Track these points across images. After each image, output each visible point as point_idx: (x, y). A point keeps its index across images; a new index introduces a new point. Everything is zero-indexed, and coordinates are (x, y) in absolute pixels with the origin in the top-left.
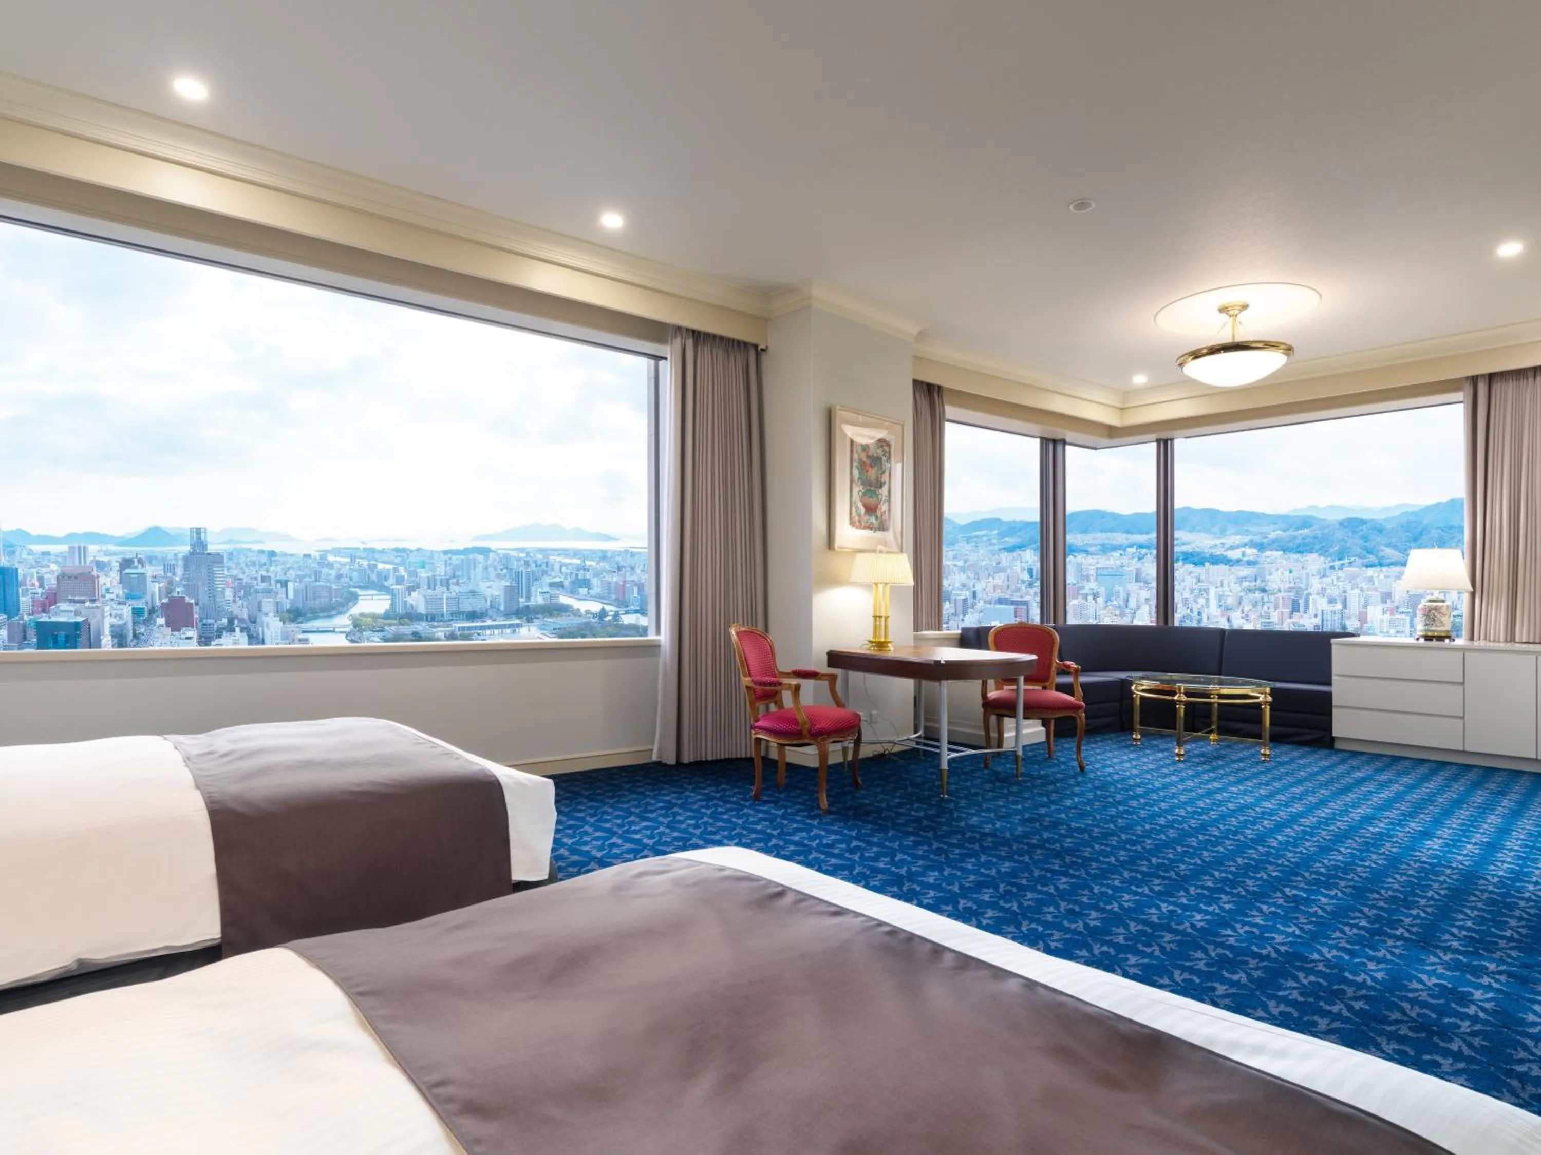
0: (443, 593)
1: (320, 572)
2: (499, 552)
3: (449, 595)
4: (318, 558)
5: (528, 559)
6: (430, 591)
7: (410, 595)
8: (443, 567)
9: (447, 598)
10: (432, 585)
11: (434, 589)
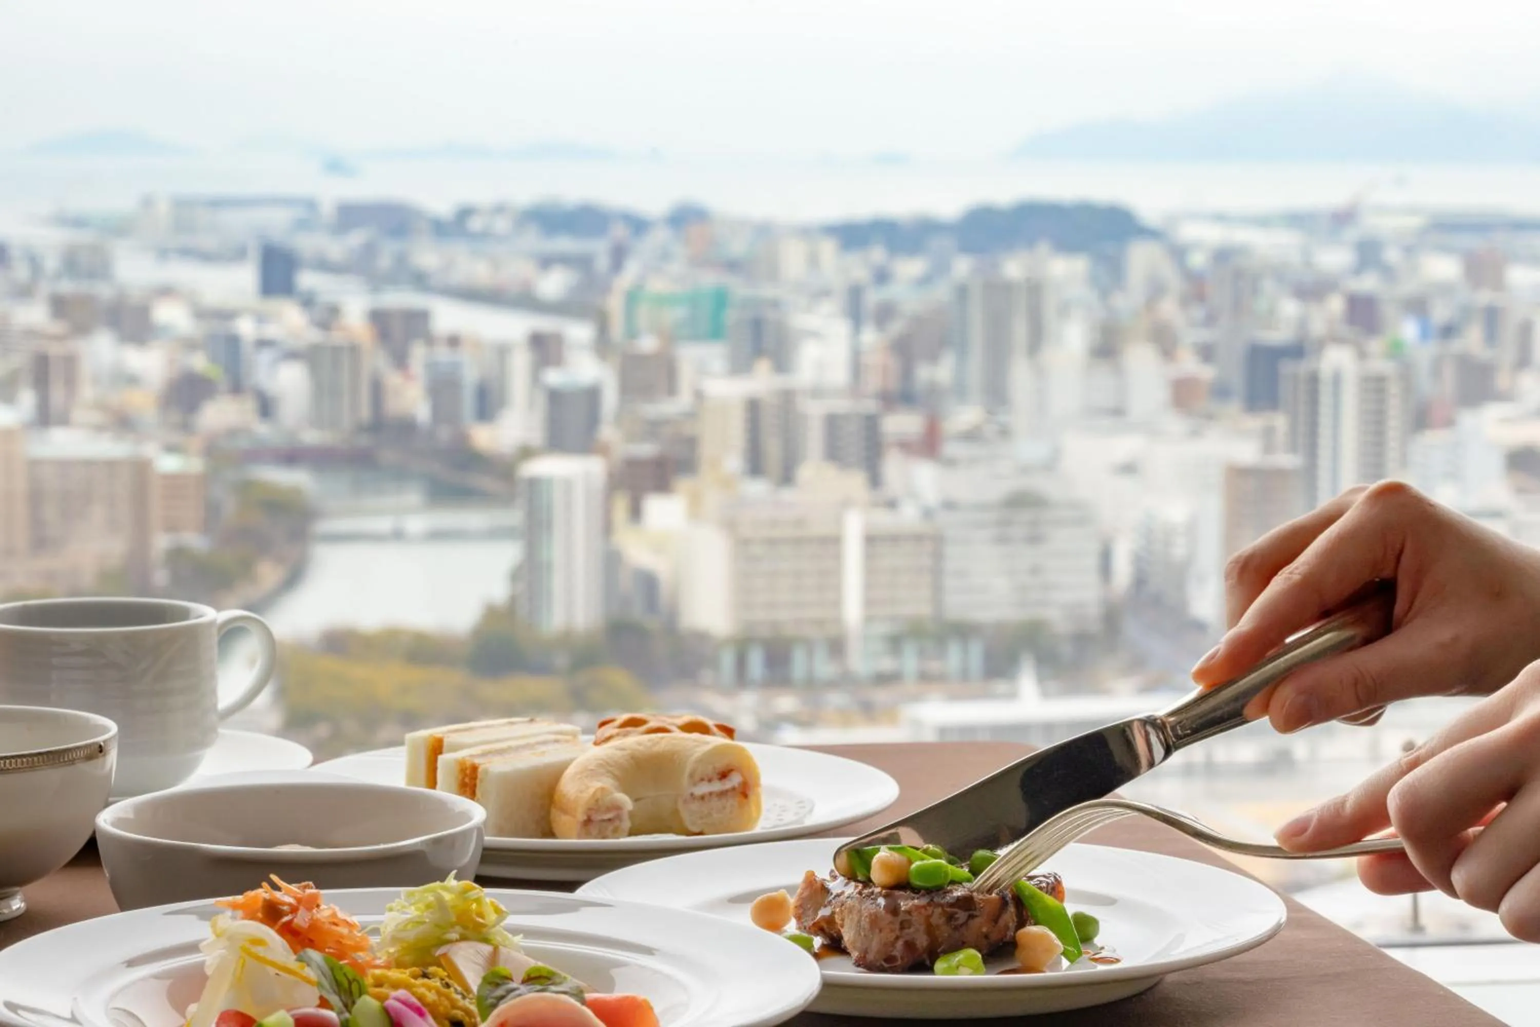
0: (846, 504)
1: (71, 362)
2: (1190, 232)
3: (884, 520)
4: (51, 263)
5: (1368, 283)
6: (757, 488)
7: (636, 512)
8: (840, 329)
9: (871, 540)
10: (773, 448)
11: (787, 477)
